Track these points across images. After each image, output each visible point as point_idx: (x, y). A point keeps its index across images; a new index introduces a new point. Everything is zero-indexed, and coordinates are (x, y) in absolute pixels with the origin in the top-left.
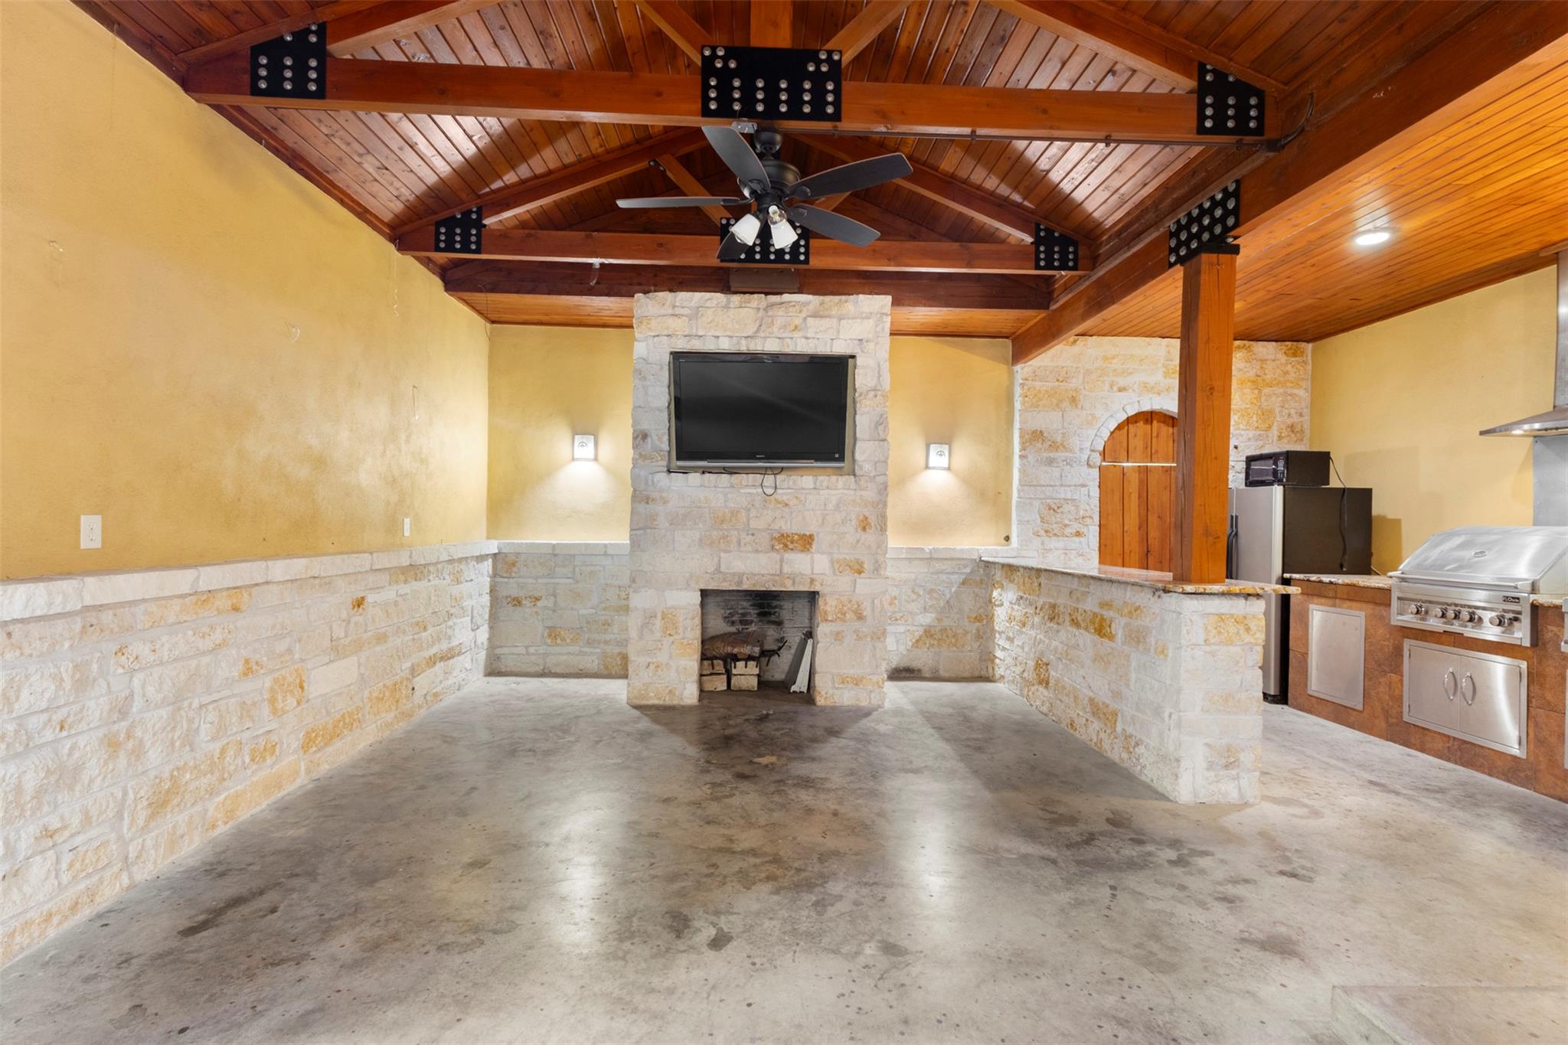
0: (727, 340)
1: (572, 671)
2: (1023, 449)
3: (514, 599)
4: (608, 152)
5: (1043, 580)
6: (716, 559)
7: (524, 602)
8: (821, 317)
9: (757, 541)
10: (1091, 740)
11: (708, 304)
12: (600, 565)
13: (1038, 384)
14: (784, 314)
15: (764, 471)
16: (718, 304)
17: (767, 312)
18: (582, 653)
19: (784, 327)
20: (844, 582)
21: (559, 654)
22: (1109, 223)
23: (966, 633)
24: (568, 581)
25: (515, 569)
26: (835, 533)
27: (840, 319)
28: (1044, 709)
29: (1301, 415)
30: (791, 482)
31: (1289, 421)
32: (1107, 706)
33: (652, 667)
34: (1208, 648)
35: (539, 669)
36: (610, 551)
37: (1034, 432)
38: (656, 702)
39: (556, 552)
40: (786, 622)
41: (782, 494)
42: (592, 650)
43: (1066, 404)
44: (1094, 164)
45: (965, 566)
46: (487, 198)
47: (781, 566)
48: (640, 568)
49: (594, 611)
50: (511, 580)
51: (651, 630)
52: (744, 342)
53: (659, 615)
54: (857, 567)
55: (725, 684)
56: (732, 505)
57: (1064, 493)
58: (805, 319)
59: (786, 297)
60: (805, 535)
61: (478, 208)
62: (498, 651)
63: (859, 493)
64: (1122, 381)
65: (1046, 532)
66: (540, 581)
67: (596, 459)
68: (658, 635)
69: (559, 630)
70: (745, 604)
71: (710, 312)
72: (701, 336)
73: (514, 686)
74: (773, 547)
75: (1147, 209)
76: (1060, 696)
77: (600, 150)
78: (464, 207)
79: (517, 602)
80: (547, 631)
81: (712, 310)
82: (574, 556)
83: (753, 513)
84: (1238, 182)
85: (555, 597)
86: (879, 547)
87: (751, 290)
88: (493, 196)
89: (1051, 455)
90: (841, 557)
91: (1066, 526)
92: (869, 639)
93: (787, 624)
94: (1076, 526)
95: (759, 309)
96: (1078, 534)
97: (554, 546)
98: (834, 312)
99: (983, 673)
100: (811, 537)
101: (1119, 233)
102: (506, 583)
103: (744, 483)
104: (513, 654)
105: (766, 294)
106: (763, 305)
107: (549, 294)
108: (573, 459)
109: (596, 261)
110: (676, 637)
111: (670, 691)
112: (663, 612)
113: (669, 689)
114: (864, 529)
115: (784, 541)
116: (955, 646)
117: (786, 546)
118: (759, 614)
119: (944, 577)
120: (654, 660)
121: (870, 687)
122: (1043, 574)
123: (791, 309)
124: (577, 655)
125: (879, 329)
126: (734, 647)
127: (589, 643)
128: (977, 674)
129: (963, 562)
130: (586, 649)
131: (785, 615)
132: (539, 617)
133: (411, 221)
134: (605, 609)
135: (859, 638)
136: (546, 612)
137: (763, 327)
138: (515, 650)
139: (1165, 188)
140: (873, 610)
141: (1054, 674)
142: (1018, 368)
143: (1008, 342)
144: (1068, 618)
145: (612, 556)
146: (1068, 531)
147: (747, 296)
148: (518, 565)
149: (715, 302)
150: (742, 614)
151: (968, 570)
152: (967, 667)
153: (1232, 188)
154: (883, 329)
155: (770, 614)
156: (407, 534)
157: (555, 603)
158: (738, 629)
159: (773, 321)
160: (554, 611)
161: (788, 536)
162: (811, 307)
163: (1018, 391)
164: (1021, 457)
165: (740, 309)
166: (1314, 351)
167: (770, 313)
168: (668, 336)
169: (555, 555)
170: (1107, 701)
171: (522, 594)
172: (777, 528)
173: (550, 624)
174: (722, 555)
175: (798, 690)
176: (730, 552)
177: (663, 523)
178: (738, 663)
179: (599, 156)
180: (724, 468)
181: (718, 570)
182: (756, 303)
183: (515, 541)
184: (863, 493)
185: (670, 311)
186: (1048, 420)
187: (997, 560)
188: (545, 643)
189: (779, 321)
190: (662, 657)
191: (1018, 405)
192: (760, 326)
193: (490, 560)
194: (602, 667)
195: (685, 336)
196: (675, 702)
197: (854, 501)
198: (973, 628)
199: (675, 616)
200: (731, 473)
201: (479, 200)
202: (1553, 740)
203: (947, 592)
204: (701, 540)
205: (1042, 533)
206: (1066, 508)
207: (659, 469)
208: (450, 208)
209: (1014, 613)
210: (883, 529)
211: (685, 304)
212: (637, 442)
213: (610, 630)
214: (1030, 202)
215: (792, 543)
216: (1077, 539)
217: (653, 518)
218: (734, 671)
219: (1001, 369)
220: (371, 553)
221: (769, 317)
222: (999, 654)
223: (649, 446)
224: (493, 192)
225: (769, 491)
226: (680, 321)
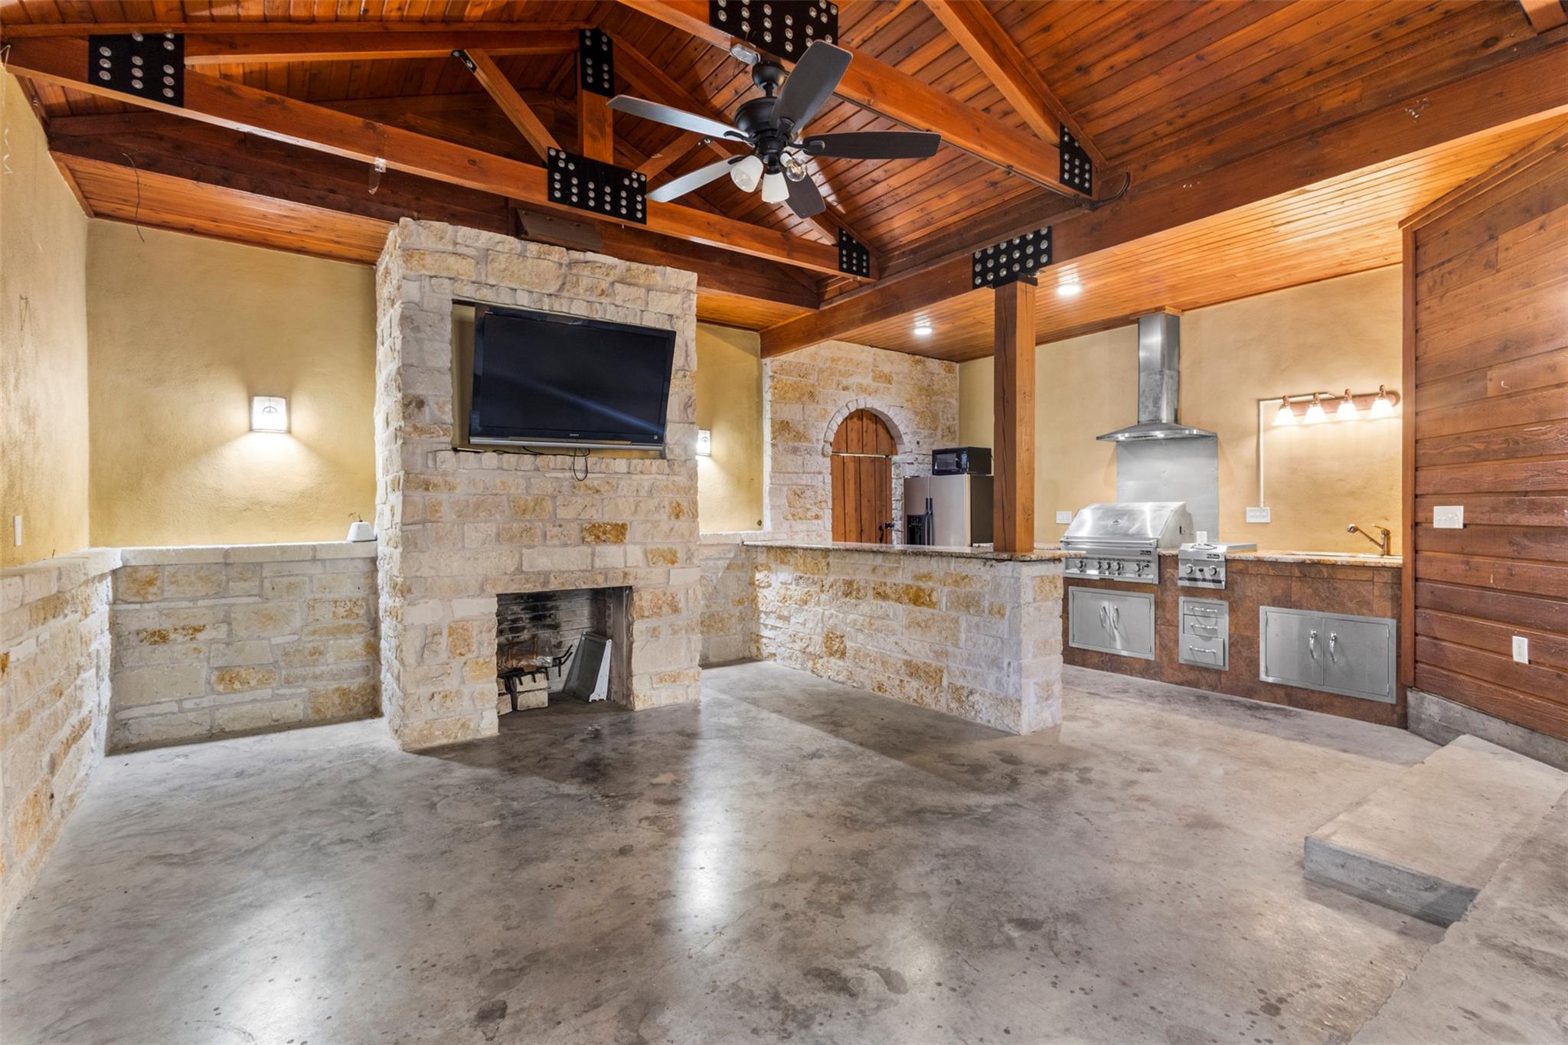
0: (526, 295)
1: (260, 724)
2: (774, 438)
3: (153, 634)
4: (402, 20)
5: (831, 559)
6: (517, 556)
7: (172, 636)
8: (630, 284)
9: (565, 533)
10: (909, 698)
11: (499, 248)
12: (303, 575)
13: (784, 377)
14: (589, 274)
15: (574, 452)
16: (511, 250)
17: (570, 269)
18: (277, 698)
19: (590, 289)
20: (657, 574)
21: (236, 704)
22: (905, 240)
23: (732, 616)
24: (253, 599)
25: (152, 590)
26: (648, 521)
27: (649, 290)
28: (841, 678)
29: (954, 419)
30: (603, 466)
31: (948, 423)
32: (930, 665)
33: (437, 697)
34: (1035, 605)
35: (202, 730)
36: (320, 555)
37: (782, 422)
38: (444, 741)
39: (230, 561)
40: (563, 624)
41: (594, 479)
42: (293, 691)
43: (805, 398)
44: (924, 186)
45: (730, 551)
46: (199, 25)
47: (593, 561)
48: (418, 574)
49: (297, 637)
50: (146, 606)
51: (436, 652)
52: (546, 300)
53: (445, 632)
54: (670, 557)
55: (510, 705)
56: (536, 492)
57: (805, 480)
58: (612, 284)
59: (590, 256)
60: (616, 525)
61: (176, 36)
62: (123, 715)
63: (672, 478)
64: (845, 382)
65: (793, 515)
66: (200, 603)
67: (289, 431)
68: (444, 656)
69: (237, 669)
70: (516, 608)
71: (502, 258)
72: (493, 286)
73: (181, 760)
74: (583, 539)
75: (949, 235)
76: (861, 664)
77: (395, 14)
78: (152, 28)
79: (160, 637)
80: (216, 673)
81: (506, 256)
82: (261, 565)
83: (560, 501)
84: (1050, 228)
85: (230, 624)
86: (691, 534)
87: (553, 241)
88: (209, 25)
89: (796, 444)
90: (654, 547)
91: (808, 509)
92: (683, 632)
93: (564, 627)
94: (815, 510)
95: (561, 265)
96: (817, 517)
97: (226, 553)
98: (641, 281)
99: (747, 654)
100: (623, 526)
101: (914, 251)
102: (137, 610)
103: (552, 465)
104: (153, 715)
105: (568, 249)
106: (565, 260)
107: (253, 191)
108: (251, 430)
109: (381, 163)
110: (469, 656)
111: (463, 725)
112: (451, 627)
113: (461, 722)
114: (677, 516)
115: (596, 532)
116: (722, 630)
117: (598, 537)
118: (532, 619)
119: (711, 563)
120: (440, 689)
121: (687, 683)
122: (831, 554)
123: (597, 270)
124: (269, 700)
125: (686, 306)
126: (520, 660)
127: (288, 682)
128: (741, 655)
129: (728, 547)
130: (282, 691)
131: (562, 616)
132: (201, 656)
133: (44, 19)
134: (314, 633)
135: (675, 632)
136: (215, 646)
137: (567, 286)
138: (157, 709)
139: (974, 222)
140: (687, 601)
141: (853, 644)
142: (767, 360)
143: (757, 335)
144: (871, 593)
145: (323, 561)
146: (810, 514)
147: (546, 246)
148: (159, 583)
149: (507, 247)
150: (512, 621)
151: (731, 555)
152: (733, 650)
153: (1044, 232)
154: (690, 306)
155: (545, 617)
156: (19, 542)
157: (230, 633)
158: (507, 639)
159: (578, 281)
160: (228, 644)
161: (600, 526)
162: (617, 271)
163: (767, 383)
164: (773, 445)
165: (540, 261)
166: (961, 370)
167: (574, 271)
168: (450, 279)
169: (226, 564)
170: (928, 661)
171: (167, 625)
172: (587, 517)
173: (221, 663)
174: (524, 551)
175: (597, 699)
176: (533, 547)
177: (447, 514)
178: (523, 679)
179: (387, 21)
180: (524, 447)
181: (519, 570)
182: (557, 256)
183: (154, 548)
184: (676, 478)
185: (451, 248)
186: (792, 412)
187: (757, 543)
188: (213, 691)
189: (585, 282)
190: (451, 684)
191: (767, 396)
192: (564, 284)
193: (109, 579)
194: (310, 711)
195: (473, 282)
196: (469, 738)
197: (666, 486)
198: (736, 611)
199: (467, 630)
200: (536, 454)
201: (183, 25)
202: (1171, 645)
203: (714, 577)
204: (498, 535)
205: (790, 517)
206: (809, 493)
207: (443, 446)
208: (127, 21)
209: (789, 593)
210: (695, 516)
211: (469, 242)
212: (410, 411)
213: (323, 661)
214: (844, 208)
215: (604, 533)
216: (815, 522)
217: (435, 508)
218: (519, 688)
219: (752, 360)
220: (22, 576)
221: (574, 275)
222: (765, 633)
223: (428, 417)
224: (213, 19)
225: (580, 475)
226: (464, 262)
